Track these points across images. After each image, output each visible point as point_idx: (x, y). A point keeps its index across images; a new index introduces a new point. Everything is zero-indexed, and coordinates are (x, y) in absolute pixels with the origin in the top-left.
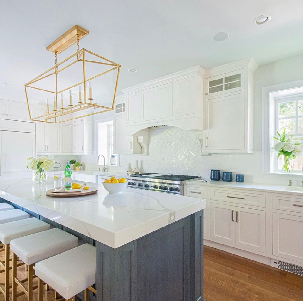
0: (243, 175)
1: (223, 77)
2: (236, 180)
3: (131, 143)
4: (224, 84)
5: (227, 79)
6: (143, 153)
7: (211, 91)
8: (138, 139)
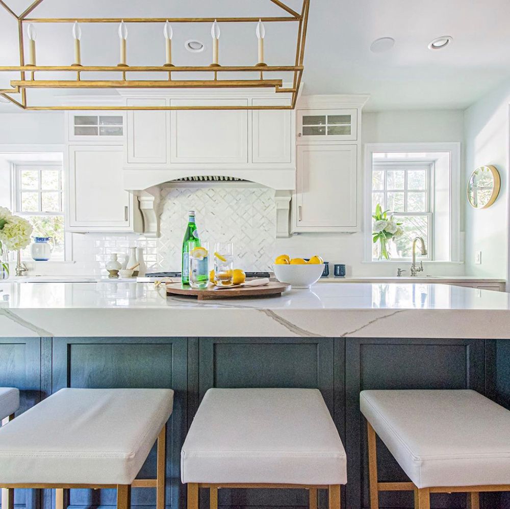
0: (344, 265)
1: (326, 114)
2: (335, 274)
3: (126, 207)
4: (327, 125)
5: (332, 119)
6: (148, 232)
7: (306, 132)
8: (139, 202)
